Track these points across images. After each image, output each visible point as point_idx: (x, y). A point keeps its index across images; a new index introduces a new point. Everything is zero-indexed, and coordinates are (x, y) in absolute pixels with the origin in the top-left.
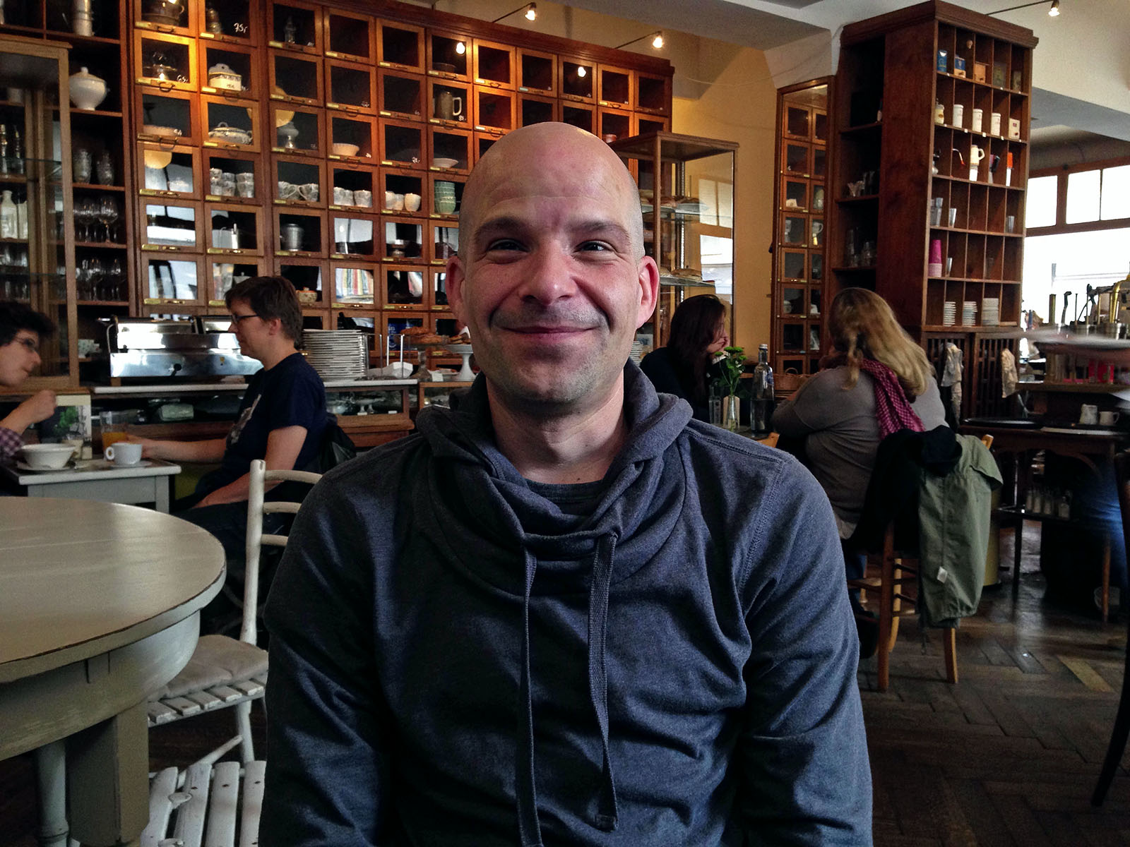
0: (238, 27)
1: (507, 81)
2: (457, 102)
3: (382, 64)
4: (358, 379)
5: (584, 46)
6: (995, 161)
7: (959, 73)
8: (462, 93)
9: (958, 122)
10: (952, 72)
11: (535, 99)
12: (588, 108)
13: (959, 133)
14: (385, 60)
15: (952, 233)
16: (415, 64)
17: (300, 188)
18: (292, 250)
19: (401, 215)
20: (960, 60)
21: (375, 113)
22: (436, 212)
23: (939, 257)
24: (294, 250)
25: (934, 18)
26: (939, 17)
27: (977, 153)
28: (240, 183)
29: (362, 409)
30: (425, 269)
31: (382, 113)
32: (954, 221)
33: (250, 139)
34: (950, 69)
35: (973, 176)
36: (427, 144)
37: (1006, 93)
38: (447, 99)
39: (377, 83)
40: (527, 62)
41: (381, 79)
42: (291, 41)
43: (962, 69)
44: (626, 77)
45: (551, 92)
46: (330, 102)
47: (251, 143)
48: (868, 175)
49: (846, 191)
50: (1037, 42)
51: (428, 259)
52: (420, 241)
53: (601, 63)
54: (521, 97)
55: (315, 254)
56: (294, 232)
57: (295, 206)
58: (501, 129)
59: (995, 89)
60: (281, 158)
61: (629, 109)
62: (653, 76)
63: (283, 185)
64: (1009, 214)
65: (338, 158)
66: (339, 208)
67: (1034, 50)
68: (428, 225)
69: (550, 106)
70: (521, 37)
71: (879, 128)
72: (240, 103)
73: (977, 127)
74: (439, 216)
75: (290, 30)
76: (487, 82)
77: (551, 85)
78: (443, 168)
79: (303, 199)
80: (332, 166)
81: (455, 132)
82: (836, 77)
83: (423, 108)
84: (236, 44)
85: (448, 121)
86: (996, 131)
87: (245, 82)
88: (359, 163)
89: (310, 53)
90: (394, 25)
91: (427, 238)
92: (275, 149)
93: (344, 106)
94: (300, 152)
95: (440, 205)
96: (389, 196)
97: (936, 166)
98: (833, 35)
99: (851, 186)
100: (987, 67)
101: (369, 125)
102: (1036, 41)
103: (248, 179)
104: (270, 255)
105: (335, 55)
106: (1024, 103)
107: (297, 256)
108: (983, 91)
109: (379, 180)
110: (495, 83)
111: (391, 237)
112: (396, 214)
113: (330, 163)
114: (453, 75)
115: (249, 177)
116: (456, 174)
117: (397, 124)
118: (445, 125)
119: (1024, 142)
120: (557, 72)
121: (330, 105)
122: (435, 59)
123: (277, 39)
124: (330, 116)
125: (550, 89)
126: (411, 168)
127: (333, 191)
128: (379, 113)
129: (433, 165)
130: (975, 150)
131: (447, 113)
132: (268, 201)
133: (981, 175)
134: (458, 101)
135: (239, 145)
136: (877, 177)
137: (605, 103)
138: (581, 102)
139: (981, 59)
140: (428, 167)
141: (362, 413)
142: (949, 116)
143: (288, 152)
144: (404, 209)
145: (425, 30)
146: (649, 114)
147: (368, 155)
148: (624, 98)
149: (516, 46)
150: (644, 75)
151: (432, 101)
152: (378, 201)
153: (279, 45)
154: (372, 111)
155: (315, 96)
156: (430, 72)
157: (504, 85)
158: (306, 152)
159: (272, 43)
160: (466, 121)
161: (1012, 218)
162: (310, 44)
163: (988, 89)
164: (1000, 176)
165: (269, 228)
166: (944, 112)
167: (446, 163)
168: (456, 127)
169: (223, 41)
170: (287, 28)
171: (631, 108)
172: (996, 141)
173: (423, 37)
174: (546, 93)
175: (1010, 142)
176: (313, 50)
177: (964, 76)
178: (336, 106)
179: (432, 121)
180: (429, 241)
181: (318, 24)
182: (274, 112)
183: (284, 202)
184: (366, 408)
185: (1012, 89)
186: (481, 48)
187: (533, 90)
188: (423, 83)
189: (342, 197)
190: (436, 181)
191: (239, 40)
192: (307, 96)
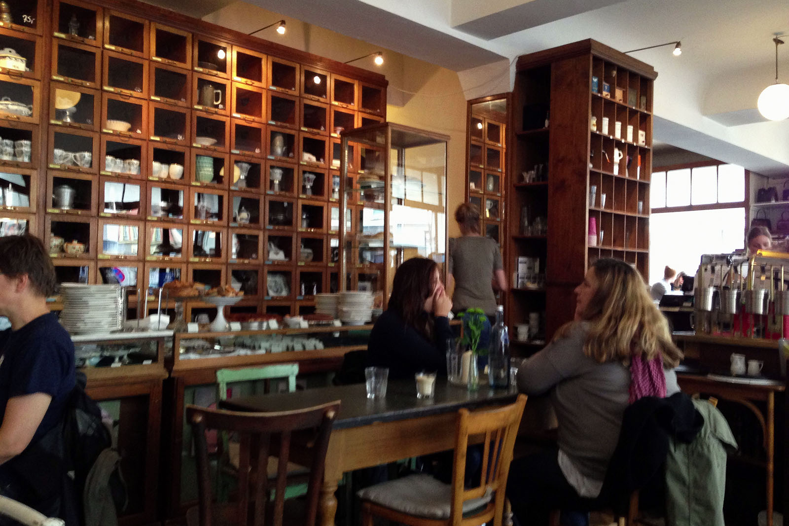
0: (26, 18)
1: (260, 80)
2: (217, 94)
3: (154, 58)
4: (113, 332)
5: (321, 59)
6: (629, 161)
7: (605, 94)
8: (222, 87)
9: (605, 131)
10: (602, 93)
11: (282, 96)
12: (324, 106)
13: (606, 139)
14: (158, 55)
15: (604, 213)
16: (183, 60)
17: (75, 157)
18: (63, 208)
19: (165, 182)
20: (606, 85)
21: (146, 97)
22: (197, 180)
23: (595, 231)
24: (66, 208)
25: (590, 53)
26: (592, 52)
27: (618, 154)
28: (17, 149)
29: (117, 360)
30: (185, 228)
31: (153, 98)
32: (604, 205)
33: (30, 113)
34: (600, 91)
35: (616, 172)
36: (190, 125)
37: (636, 112)
38: (209, 91)
39: (149, 73)
40: (276, 68)
41: (153, 71)
42: (74, 34)
43: (607, 91)
44: (352, 86)
45: (294, 92)
46: (106, 86)
47: (31, 115)
48: (538, 168)
49: (522, 178)
50: (657, 76)
51: (188, 218)
52: (181, 203)
53: (333, 73)
54: (270, 94)
55: (85, 212)
56: (67, 194)
57: (69, 170)
58: (253, 118)
59: (629, 108)
60: (58, 129)
61: (355, 108)
62: (374, 87)
63: (58, 152)
64: (640, 200)
65: (111, 132)
66: (110, 174)
67: (655, 82)
68: (189, 191)
69: (293, 102)
70: (271, 48)
71: (547, 132)
72: (23, 81)
73: (618, 135)
74: (198, 184)
75: (74, 25)
76: (243, 80)
77: (294, 87)
78: (204, 146)
79: (77, 165)
80: (105, 139)
81: (215, 117)
82: (513, 94)
83: (189, 96)
84: (23, 32)
85: (209, 108)
86: (630, 139)
87: (29, 64)
88: (130, 137)
89: (91, 44)
90: (166, 29)
91: (188, 200)
92: (53, 122)
93: (119, 90)
94: (77, 125)
95: (201, 176)
96: (156, 165)
97: (591, 162)
98: (511, 63)
99: (525, 174)
100: (623, 91)
101: (140, 107)
102: (656, 74)
103: (25, 146)
104: (42, 213)
105: (113, 48)
106: (648, 119)
107: (68, 213)
108: (622, 109)
109: (147, 152)
110: (249, 82)
111: (157, 200)
112: (161, 181)
113: (103, 136)
114: (215, 72)
115: (27, 144)
116: (215, 150)
117: (166, 107)
118: (207, 112)
119: (649, 148)
120: (300, 78)
121: (106, 88)
122: (201, 58)
123: (60, 31)
124: (106, 97)
125: (293, 89)
126: (175, 144)
127: (105, 159)
128: (150, 97)
129: (195, 142)
130: (616, 152)
131: (209, 102)
132: (44, 166)
133: (621, 171)
134: (219, 93)
135: (19, 116)
136: (545, 169)
137: (336, 103)
138: (318, 101)
139: (620, 86)
140: (191, 143)
141: (116, 364)
142: (599, 125)
143: (65, 125)
144: (169, 176)
145: (193, 36)
146: (370, 114)
147: (139, 131)
148: (351, 100)
149: (267, 54)
150: (367, 85)
151: (196, 92)
152: (146, 169)
153: (63, 36)
154: (144, 95)
155: (93, 80)
156: (196, 69)
157: (256, 83)
158: (82, 125)
159: (56, 34)
160: (224, 109)
161: (641, 203)
162: (90, 37)
163: (625, 108)
164: (633, 173)
165: (42, 190)
166: (597, 122)
167: (206, 142)
168: (216, 113)
169: (11, 29)
170: (71, 23)
171: (356, 108)
172: (630, 146)
173: (191, 40)
174: (290, 92)
175: (640, 147)
176: (94, 43)
177: (609, 97)
178: (112, 89)
179: (196, 107)
180: (189, 203)
181: (99, 25)
182: (54, 92)
183: (58, 167)
184: (121, 358)
185: (640, 107)
186: (239, 54)
187: (280, 89)
188: (189, 77)
189: (113, 165)
190: (197, 155)
191: (26, 29)
192: (87, 79)
